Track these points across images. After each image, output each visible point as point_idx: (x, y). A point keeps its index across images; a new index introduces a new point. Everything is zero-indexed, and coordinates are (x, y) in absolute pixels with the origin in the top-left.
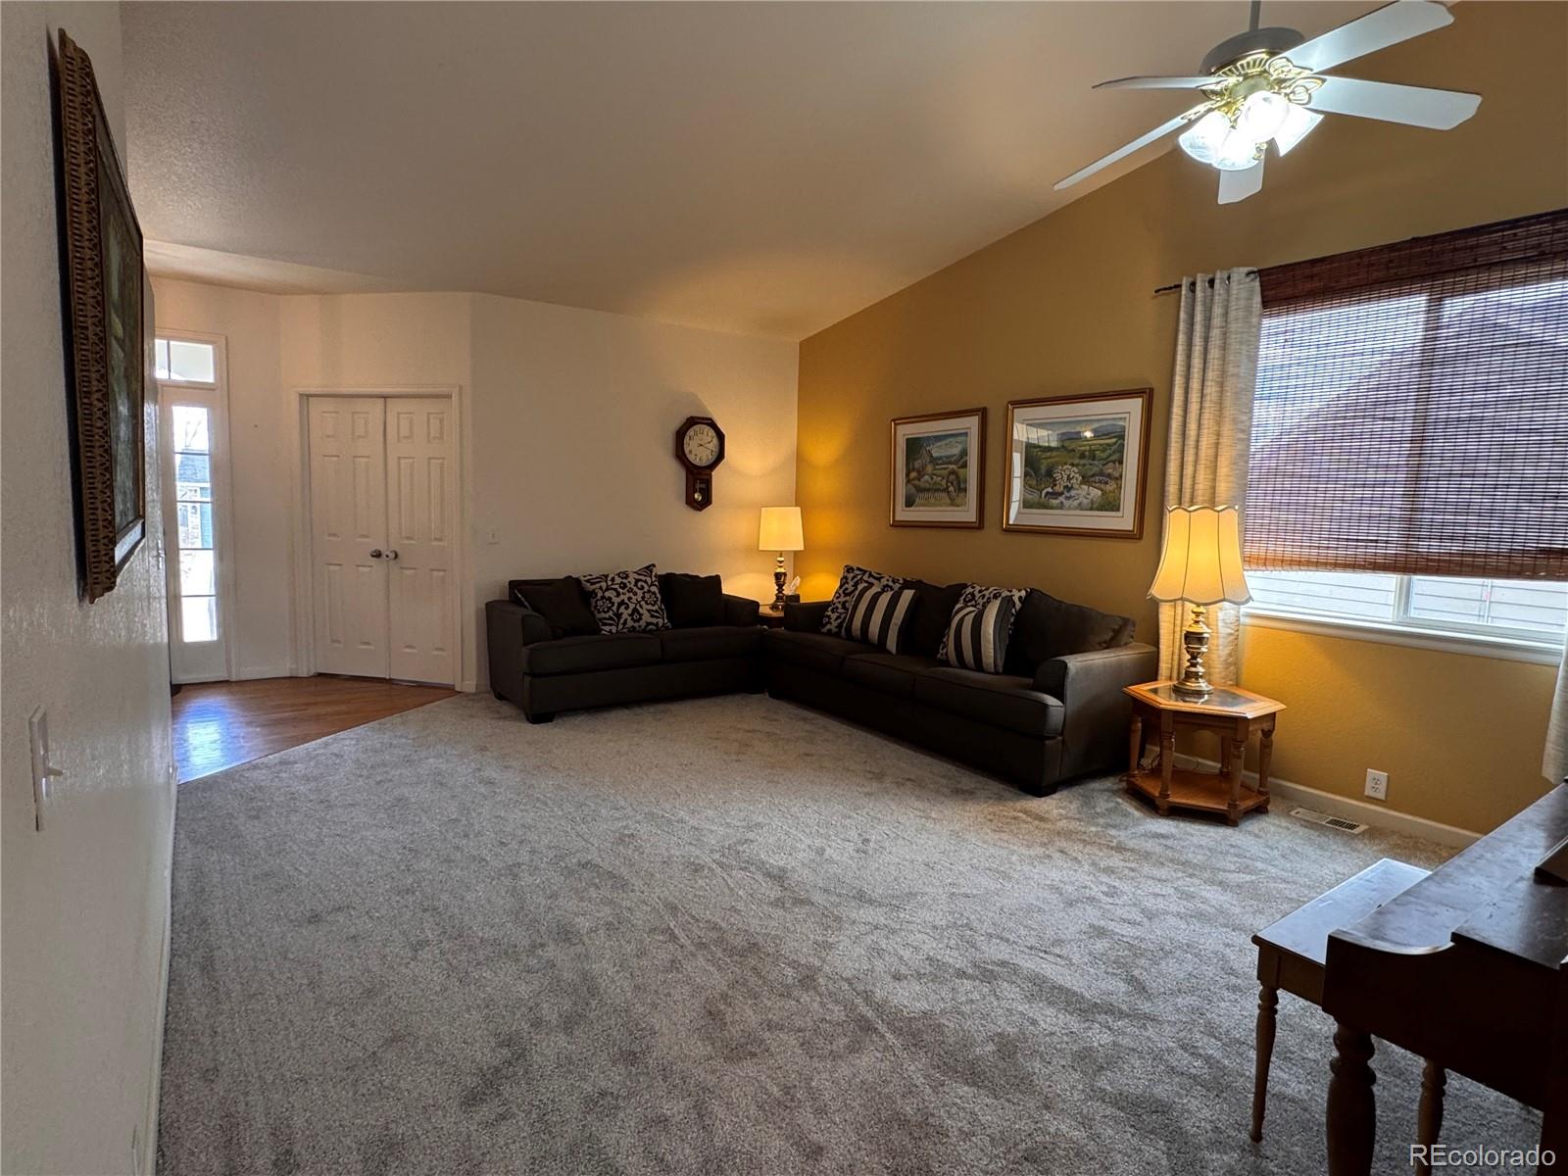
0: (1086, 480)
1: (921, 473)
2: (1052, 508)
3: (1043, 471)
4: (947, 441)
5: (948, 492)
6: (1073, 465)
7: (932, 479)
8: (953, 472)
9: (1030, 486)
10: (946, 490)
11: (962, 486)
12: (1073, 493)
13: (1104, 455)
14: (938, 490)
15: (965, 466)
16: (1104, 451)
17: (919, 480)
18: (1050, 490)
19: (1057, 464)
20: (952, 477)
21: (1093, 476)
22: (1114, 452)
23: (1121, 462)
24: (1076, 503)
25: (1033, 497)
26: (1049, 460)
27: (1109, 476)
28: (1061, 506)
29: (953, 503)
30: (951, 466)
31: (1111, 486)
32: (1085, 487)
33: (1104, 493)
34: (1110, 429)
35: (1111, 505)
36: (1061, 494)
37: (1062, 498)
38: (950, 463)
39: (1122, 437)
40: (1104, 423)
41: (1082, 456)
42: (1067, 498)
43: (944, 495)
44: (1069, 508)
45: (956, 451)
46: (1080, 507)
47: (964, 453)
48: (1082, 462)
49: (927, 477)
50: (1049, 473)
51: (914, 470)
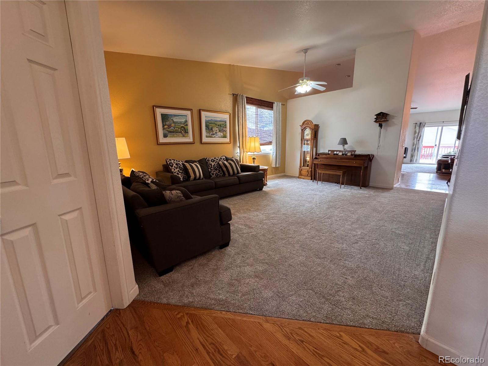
0: (220, 131)
1: (169, 126)
2: (213, 137)
3: (210, 128)
4: (180, 117)
5: (182, 133)
6: (217, 127)
7: (174, 128)
8: (183, 127)
9: (207, 132)
10: (181, 132)
11: (187, 131)
12: (217, 134)
13: (223, 126)
14: (178, 132)
15: (187, 125)
16: (223, 125)
17: (169, 128)
18: (212, 133)
19: (213, 127)
20: (182, 128)
21: (221, 130)
22: (225, 125)
23: (226, 128)
24: (218, 136)
25: (208, 135)
26: (211, 126)
27: (224, 130)
28: (215, 137)
29: (184, 136)
30: (182, 125)
31: (225, 133)
32: (220, 133)
33: (223, 134)
34: (223, 120)
35: (225, 137)
36: (215, 134)
37: (215, 135)
38: (182, 124)
39: (226, 122)
40: (222, 119)
41: (219, 126)
42: (216, 135)
43: (180, 134)
44: (217, 138)
45: (183, 120)
46: (219, 137)
47: (186, 121)
48: (219, 127)
49: (172, 128)
50: (212, 129)
51: (166, 125)
